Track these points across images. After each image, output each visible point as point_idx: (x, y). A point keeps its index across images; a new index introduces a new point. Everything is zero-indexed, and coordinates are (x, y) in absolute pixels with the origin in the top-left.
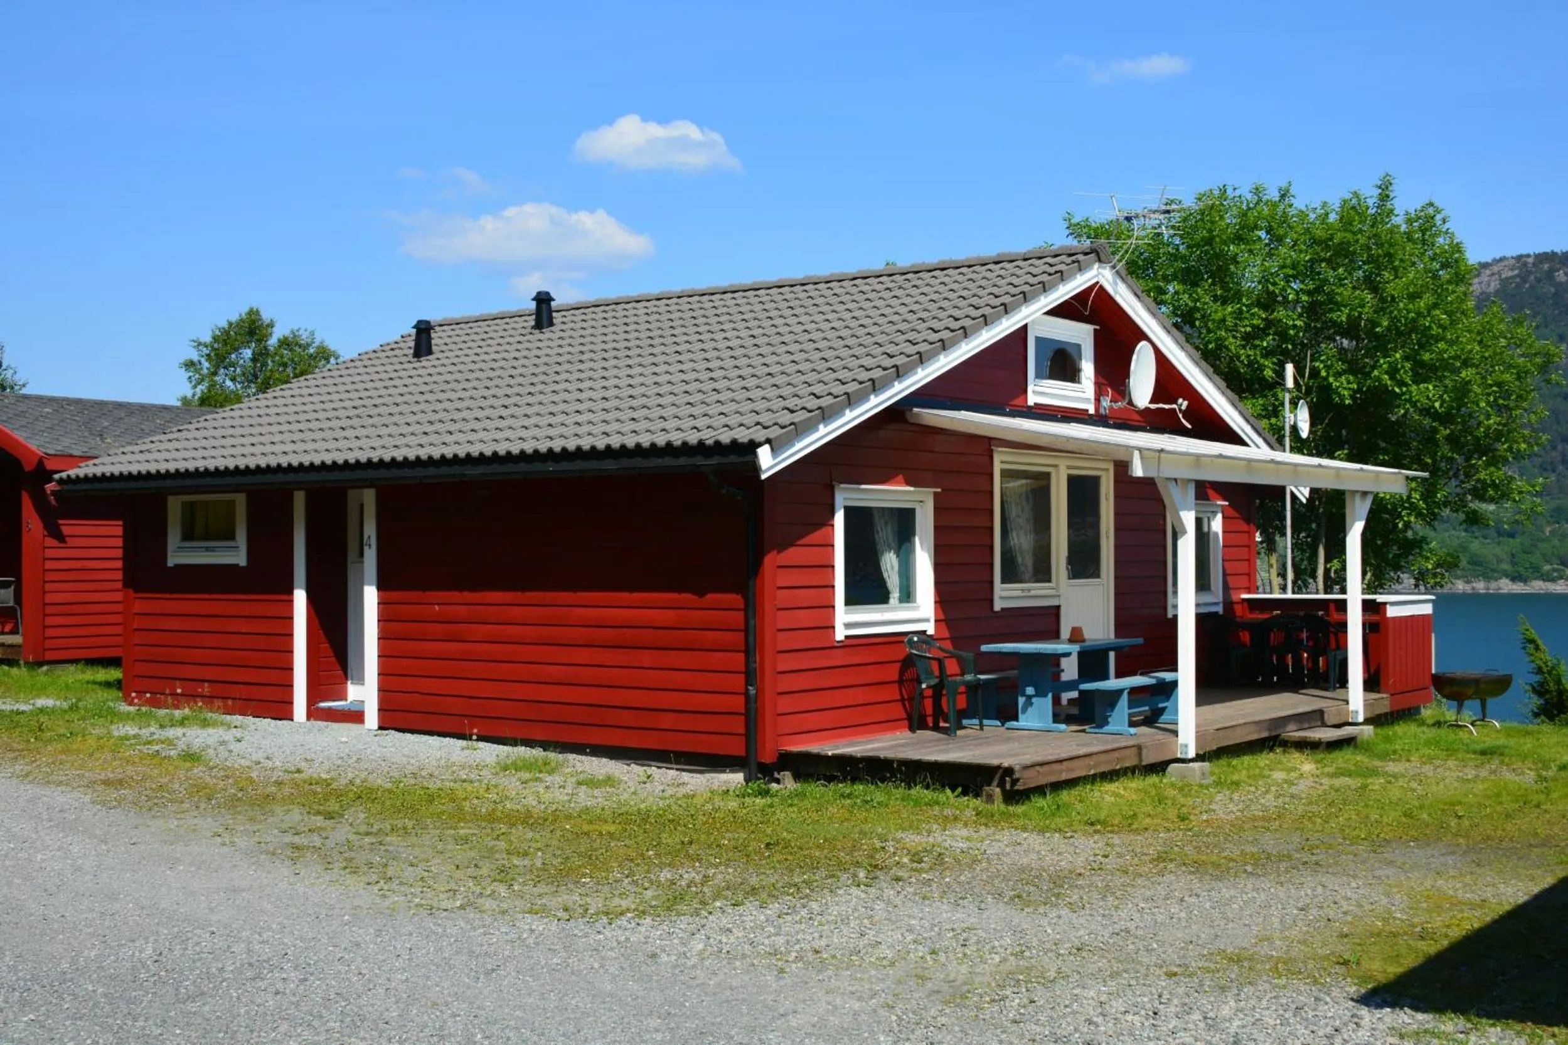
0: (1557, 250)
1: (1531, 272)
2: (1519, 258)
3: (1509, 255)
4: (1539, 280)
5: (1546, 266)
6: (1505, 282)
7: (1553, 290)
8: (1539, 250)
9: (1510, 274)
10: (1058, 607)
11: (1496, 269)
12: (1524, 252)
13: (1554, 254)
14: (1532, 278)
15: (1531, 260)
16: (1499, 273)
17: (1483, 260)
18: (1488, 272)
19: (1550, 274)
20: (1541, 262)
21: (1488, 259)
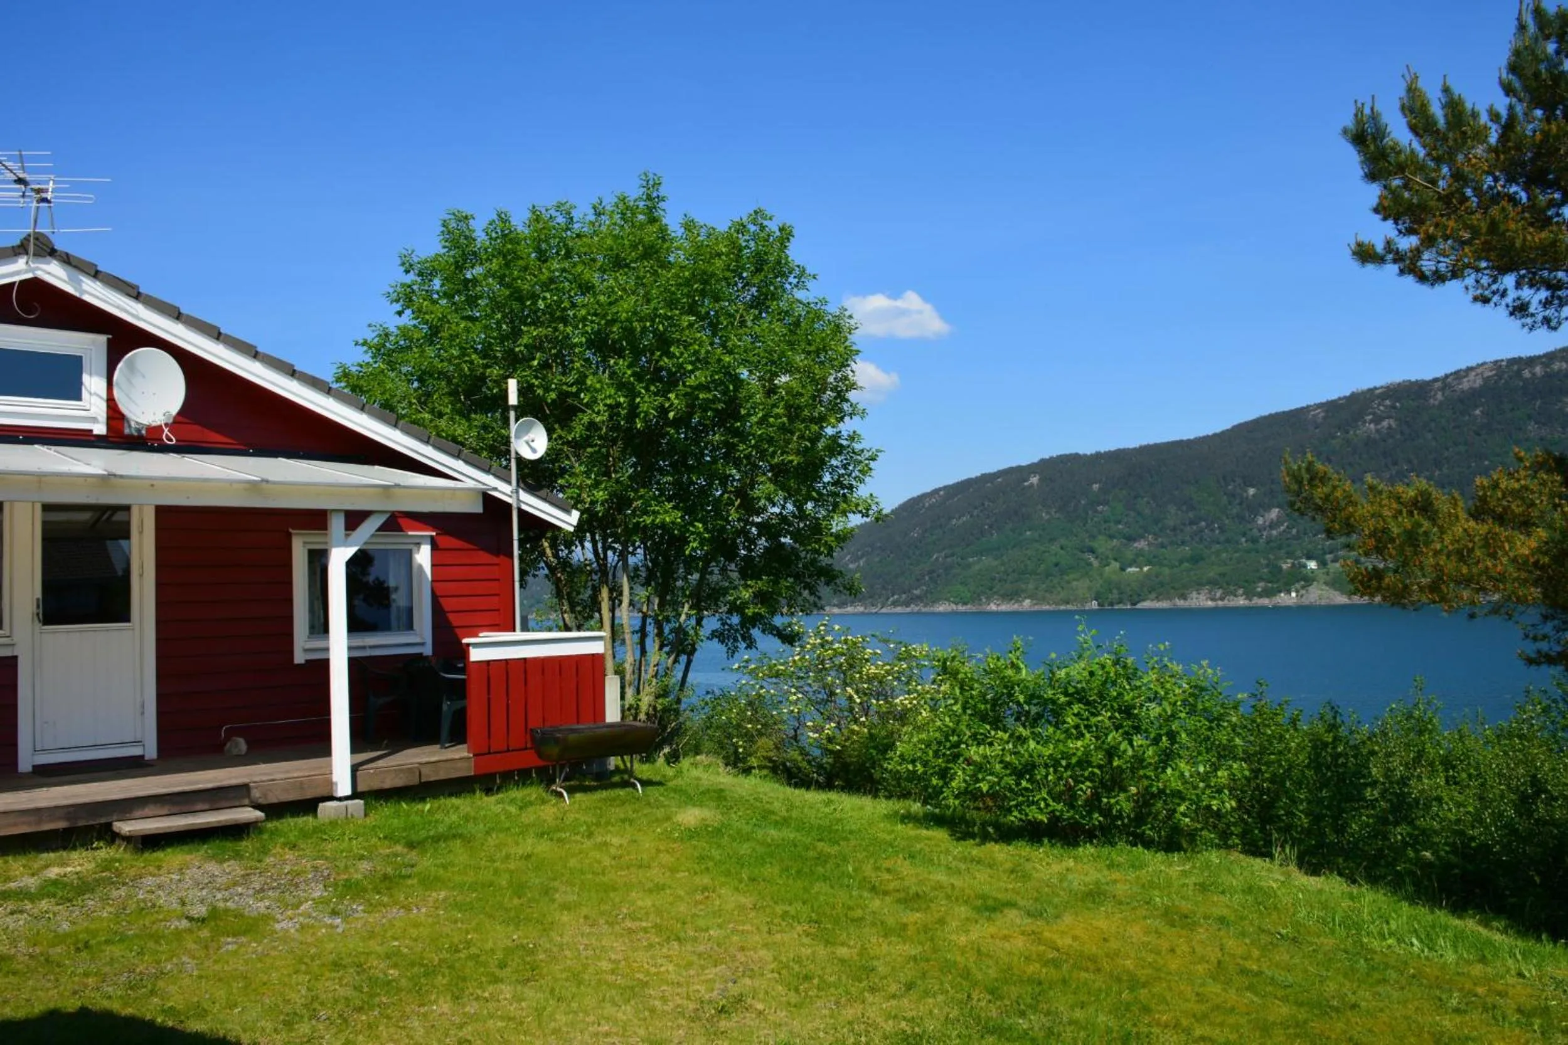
0: (1523, 355)
1: (1504, 372)
2: (1496, 362)
3: (1488, 360)
4: (1511, 377)
5: (1515, 367)
6: (1487, 380)
7: (1521, 384)
8: (1510, 356)
9: (1490, 374)
10: (15, 658)
11: (1479, 371)
12: (1499, 358)
13: (1520, 358)
14: (1506, 376)
15: (1504, 363)
16: (1482, 374)
17: (1470, 365)
18: (1473, 373)
19: (1519, 373)
20: (1512, 364)
21: (1474, 364)
